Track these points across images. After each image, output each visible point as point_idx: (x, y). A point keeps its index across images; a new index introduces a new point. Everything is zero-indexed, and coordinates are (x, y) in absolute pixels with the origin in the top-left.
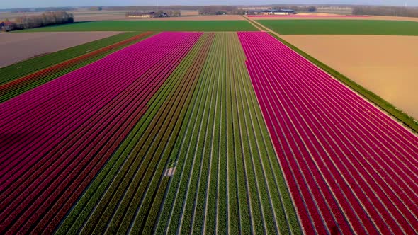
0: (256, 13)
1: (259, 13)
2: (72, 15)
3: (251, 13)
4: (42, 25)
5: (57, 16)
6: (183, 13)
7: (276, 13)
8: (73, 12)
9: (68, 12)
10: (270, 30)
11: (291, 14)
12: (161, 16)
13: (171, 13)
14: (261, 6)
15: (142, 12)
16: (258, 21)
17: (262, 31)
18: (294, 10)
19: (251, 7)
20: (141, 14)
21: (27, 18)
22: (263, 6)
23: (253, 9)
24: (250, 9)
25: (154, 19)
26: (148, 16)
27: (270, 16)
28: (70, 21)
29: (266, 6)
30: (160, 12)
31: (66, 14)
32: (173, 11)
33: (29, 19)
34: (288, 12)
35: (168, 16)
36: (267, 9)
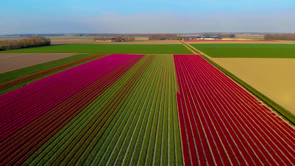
0: (190, 39)
1: (193, 39)
2: (49, 39)
3: (187, 39)
4: (23, 47)
5: (36, 40)
6: (137, 39)
7: (205, 39)
8: (51, 38)
9: (47, 37)
10: (202, 53)
11: (218, 39)
12: (120, 41)
13: (128, 39)
14: (194, 34)
15: (106, 37)
16: (192, 45)
17: (196, 54)
18: (219, 36)
19: (187, 34)
20: (105, 39)
21: (9, 41)
22: (196, 34)
23: (189, 36)
24: (186, 36)
25: (114, 43)
26: (110, 41)
27: (201, 41)
28: (48, 44)
29: (198, 34)
30: (119, 38)
31: (44, 39)
32: (129, 37)
33: (10, 43)
34: (215, 38)
35: (125, 41)
36: (198, 36)
